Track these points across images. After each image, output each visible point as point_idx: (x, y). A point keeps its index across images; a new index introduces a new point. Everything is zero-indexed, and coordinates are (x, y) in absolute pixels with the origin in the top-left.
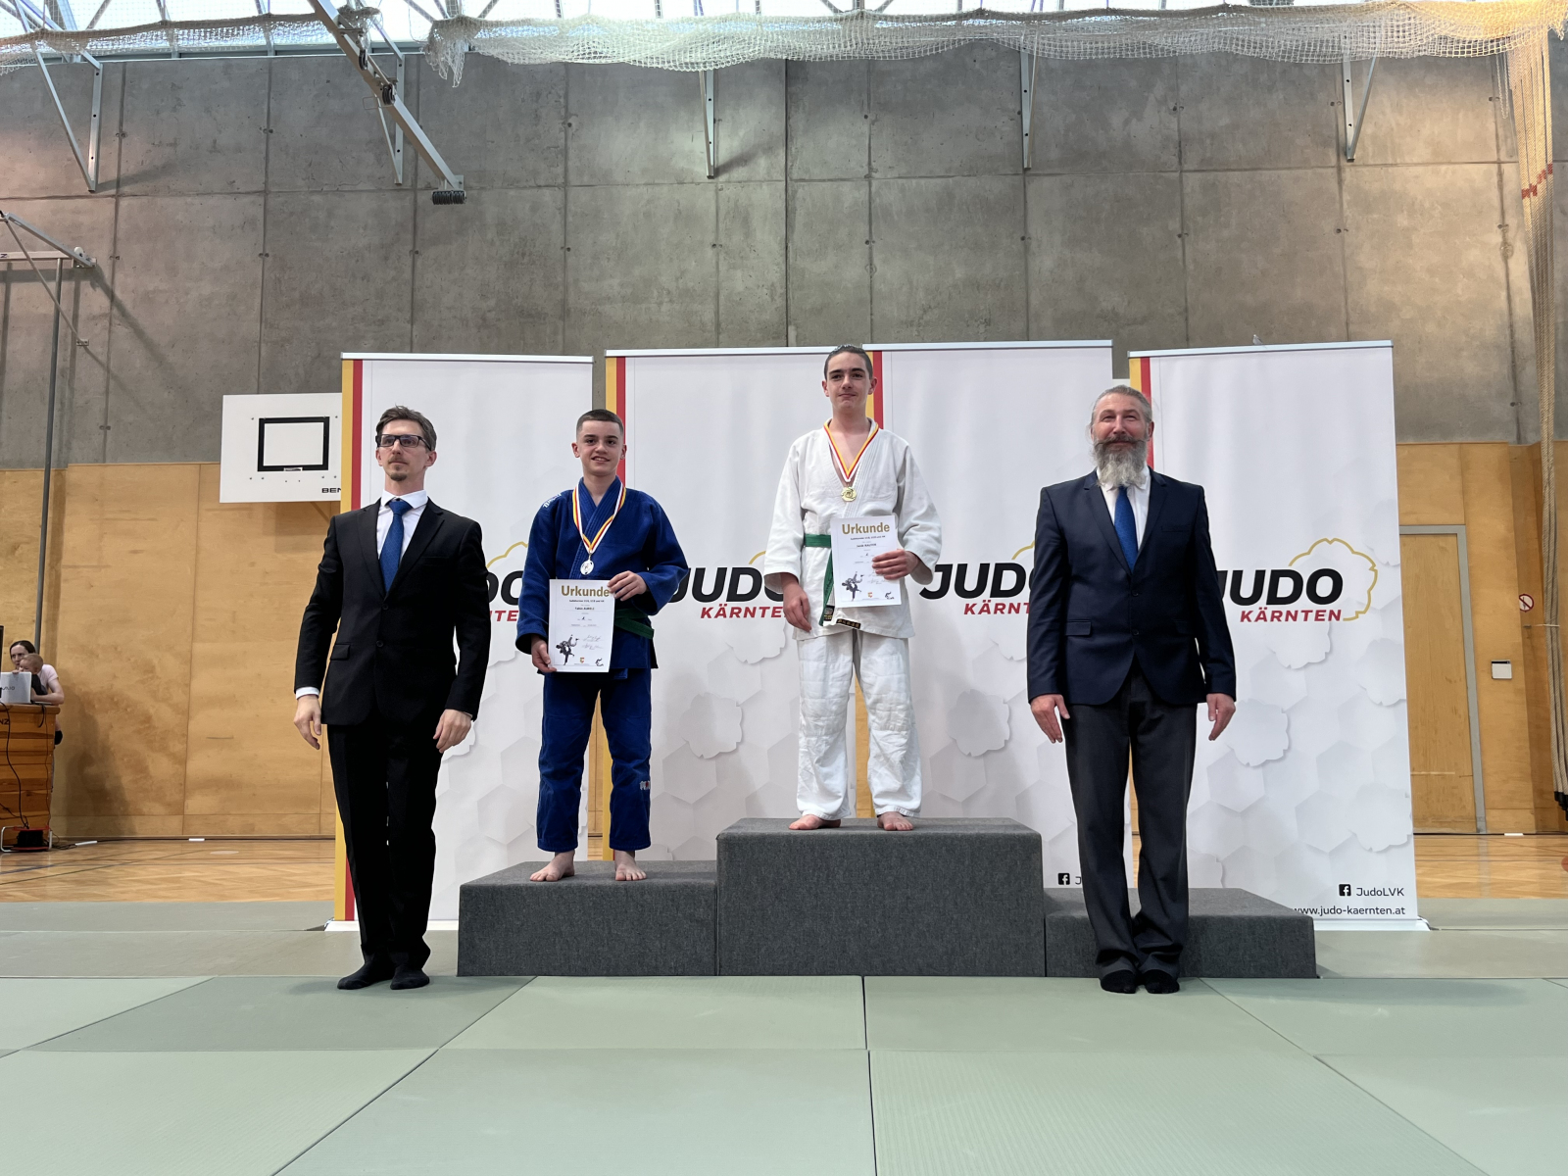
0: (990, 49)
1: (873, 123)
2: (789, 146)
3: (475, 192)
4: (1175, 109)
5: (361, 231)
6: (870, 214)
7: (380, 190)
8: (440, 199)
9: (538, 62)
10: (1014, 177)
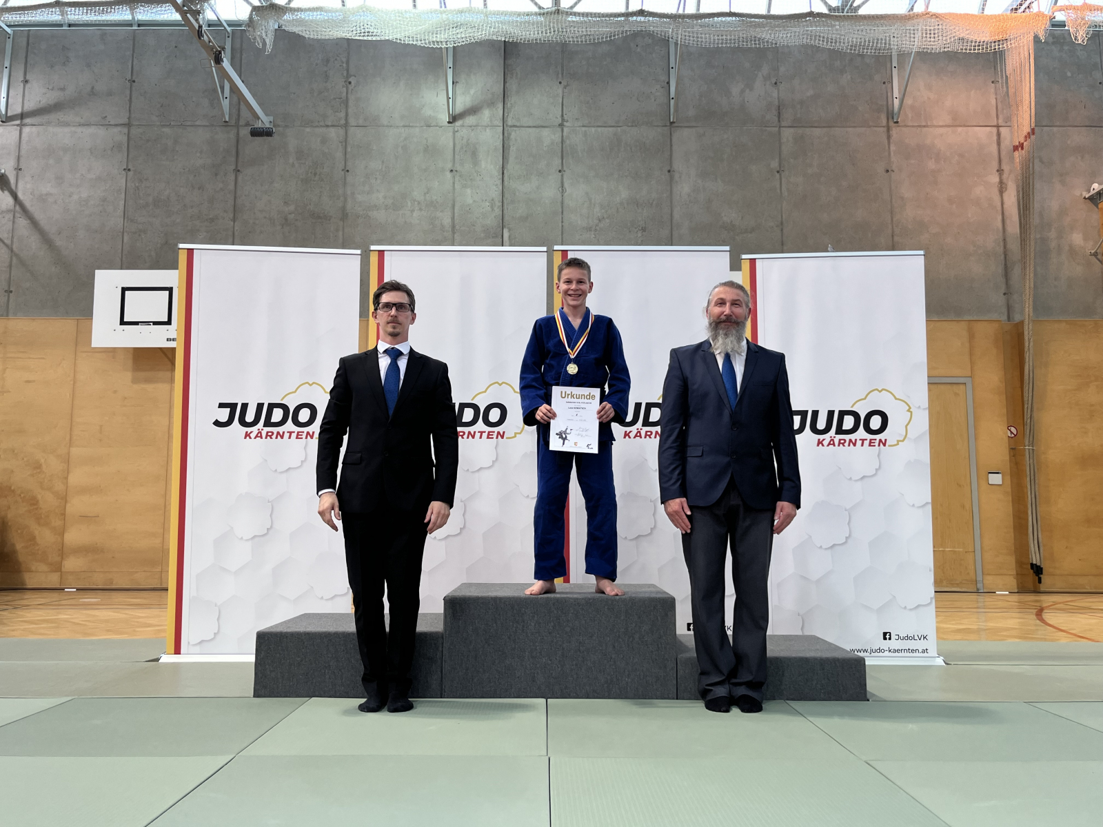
0: (648, 38)
1: (565, 87)
2: (506, 103)
3: (281, 129)
4: (776, 83)
5: (198, 155)
6: (562, 151)
7: (213, 125)
8: (256, 133)
9: (327, 37)
10: (664, 128)
